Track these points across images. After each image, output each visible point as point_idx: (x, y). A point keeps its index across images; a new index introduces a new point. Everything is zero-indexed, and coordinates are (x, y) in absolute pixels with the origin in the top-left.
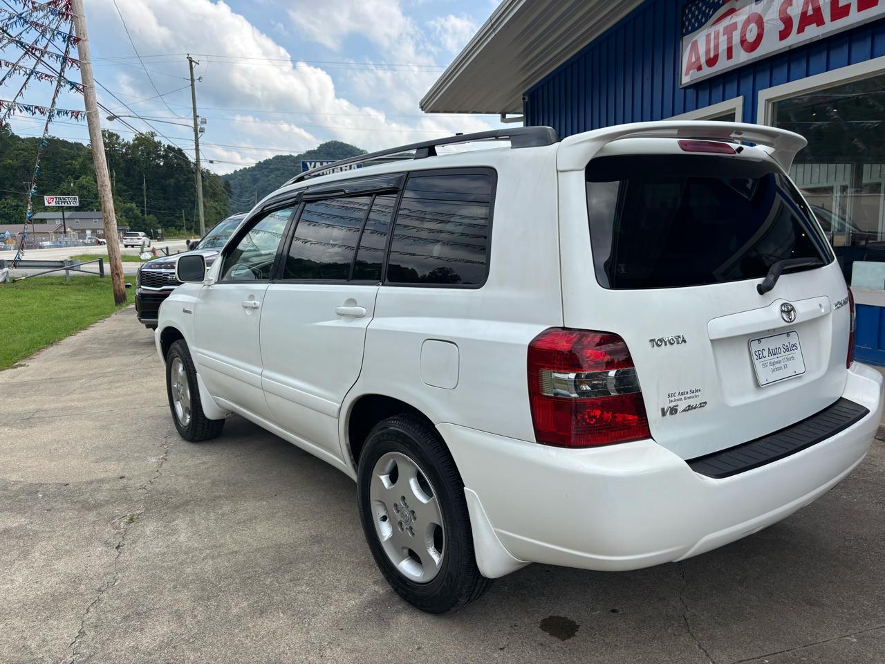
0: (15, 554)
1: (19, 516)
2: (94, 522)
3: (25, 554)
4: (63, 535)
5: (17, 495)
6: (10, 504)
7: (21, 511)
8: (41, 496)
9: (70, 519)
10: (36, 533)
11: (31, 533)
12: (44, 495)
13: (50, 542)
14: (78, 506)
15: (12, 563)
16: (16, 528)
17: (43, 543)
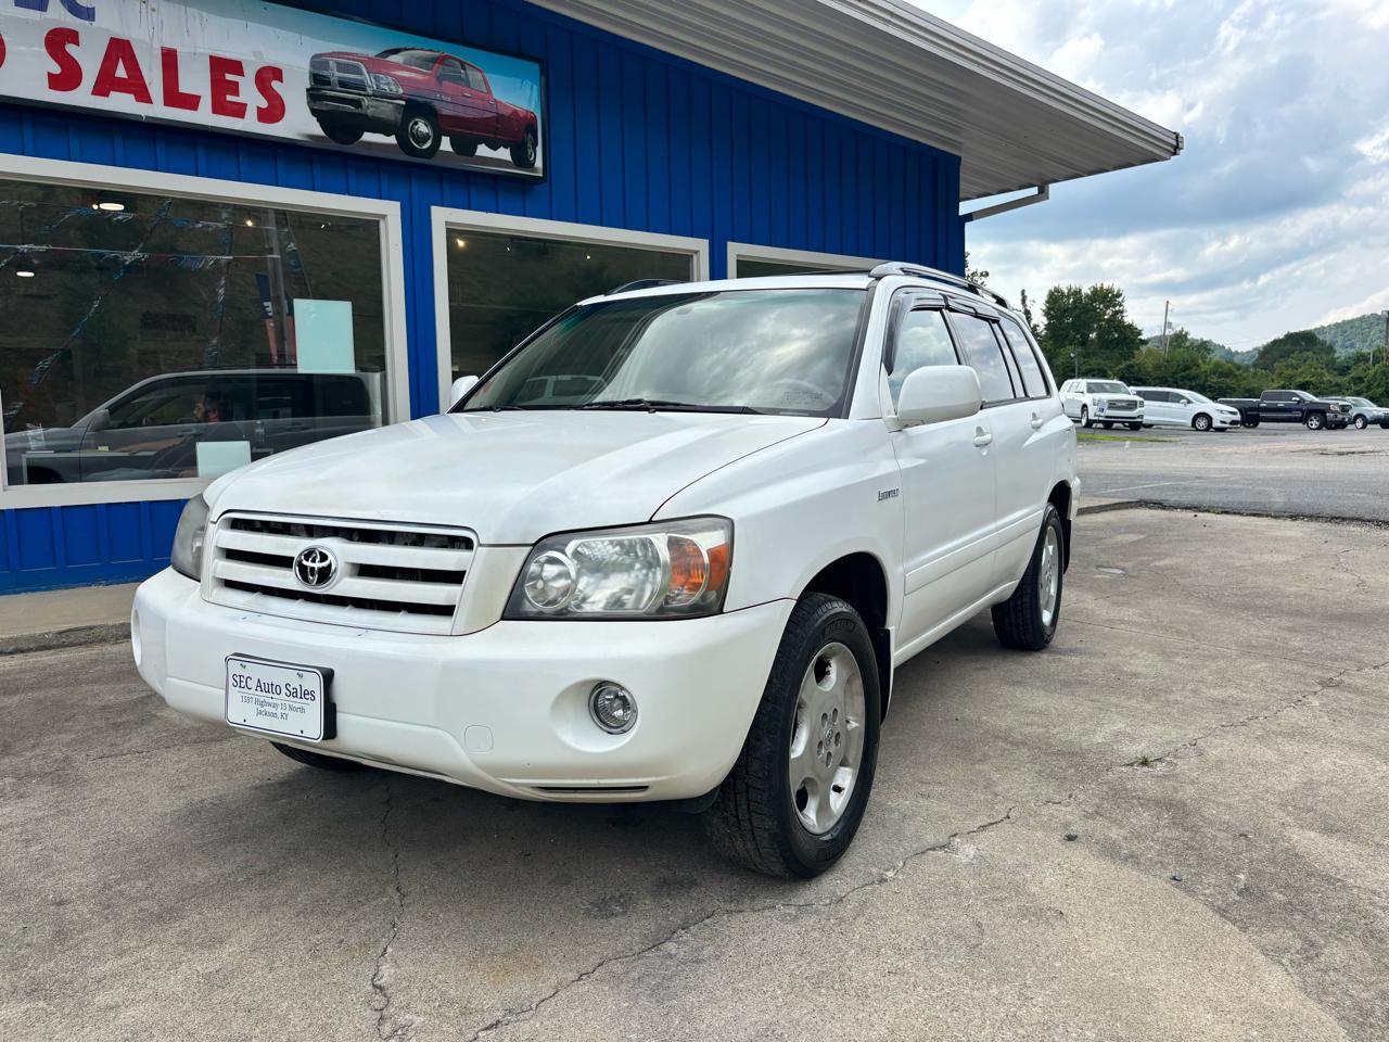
0: (1324, 791)
1: (1299, 850)
2: (1193, 783)
3: (1310, 785)
4: (1246, 786)
5: (1289, 908)
6: (1309, 889)
7: (1294, 858)
8: (1242, 877)
9: (1219, 804)
10: (1283, 805)
11: (1290, 808)
12: (1232, 874)
13: (1269, 785)
14: (1189, 821)
15: (1331, 782)
16: (1311, 829)
17: (1279, 788)
